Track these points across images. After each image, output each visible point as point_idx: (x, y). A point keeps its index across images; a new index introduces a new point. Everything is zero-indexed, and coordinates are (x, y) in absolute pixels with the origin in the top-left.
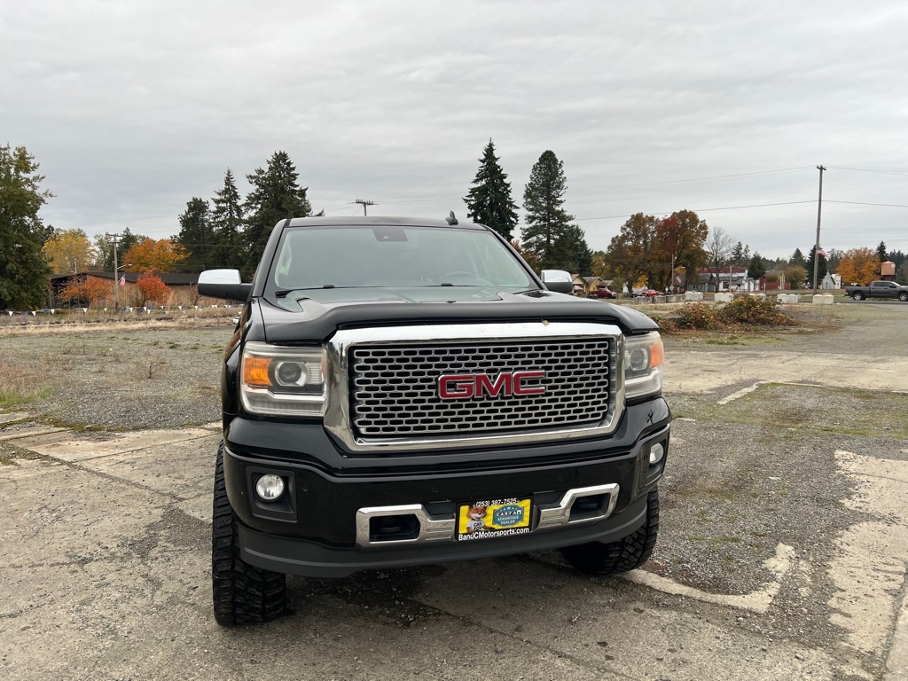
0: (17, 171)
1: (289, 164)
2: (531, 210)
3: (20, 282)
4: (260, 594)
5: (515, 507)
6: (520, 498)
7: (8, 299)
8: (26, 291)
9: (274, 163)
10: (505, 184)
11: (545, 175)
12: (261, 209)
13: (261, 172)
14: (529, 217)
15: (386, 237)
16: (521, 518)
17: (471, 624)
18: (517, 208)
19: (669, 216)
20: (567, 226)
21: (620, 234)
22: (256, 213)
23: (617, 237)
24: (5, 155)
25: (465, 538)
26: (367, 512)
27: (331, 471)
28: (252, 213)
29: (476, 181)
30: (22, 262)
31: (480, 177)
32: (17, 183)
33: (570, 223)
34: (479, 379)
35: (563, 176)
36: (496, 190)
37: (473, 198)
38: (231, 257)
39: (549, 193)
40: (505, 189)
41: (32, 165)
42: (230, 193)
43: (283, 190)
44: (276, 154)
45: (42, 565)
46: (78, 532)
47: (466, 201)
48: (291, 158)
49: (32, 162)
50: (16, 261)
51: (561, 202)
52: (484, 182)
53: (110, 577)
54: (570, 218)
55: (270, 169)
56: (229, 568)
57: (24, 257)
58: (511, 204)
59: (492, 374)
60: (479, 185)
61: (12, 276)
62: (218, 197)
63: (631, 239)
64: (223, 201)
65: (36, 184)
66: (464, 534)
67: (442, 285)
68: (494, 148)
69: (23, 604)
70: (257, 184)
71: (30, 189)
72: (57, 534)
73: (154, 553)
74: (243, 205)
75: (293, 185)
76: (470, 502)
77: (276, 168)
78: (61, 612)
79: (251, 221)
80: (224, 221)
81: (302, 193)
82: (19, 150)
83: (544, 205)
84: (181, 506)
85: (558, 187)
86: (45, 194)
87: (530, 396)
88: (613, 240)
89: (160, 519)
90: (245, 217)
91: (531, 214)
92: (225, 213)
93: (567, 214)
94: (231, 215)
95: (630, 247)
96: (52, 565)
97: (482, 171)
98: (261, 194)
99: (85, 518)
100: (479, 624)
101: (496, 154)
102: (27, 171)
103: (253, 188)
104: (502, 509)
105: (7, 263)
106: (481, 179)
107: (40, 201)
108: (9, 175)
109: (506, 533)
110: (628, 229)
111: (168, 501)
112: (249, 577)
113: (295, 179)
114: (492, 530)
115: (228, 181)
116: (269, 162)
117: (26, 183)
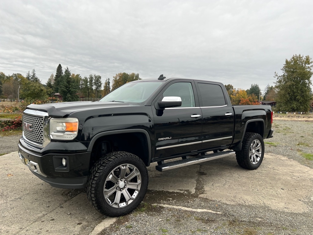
0: (305, 65)
3: (301, 103)
7: (295, 109)
8: (302, 106)
24: (301, 59)
32: (304, 68)
41: (311, 62)
50: (300, 95)
57: (303, 94)
61: (298, 101)
65: (312, 68)
71: (309, 70)
82: (306, 57)
102: (309, 64)
105: (297, 96)
108: (302, 66)
117: (308, 68)
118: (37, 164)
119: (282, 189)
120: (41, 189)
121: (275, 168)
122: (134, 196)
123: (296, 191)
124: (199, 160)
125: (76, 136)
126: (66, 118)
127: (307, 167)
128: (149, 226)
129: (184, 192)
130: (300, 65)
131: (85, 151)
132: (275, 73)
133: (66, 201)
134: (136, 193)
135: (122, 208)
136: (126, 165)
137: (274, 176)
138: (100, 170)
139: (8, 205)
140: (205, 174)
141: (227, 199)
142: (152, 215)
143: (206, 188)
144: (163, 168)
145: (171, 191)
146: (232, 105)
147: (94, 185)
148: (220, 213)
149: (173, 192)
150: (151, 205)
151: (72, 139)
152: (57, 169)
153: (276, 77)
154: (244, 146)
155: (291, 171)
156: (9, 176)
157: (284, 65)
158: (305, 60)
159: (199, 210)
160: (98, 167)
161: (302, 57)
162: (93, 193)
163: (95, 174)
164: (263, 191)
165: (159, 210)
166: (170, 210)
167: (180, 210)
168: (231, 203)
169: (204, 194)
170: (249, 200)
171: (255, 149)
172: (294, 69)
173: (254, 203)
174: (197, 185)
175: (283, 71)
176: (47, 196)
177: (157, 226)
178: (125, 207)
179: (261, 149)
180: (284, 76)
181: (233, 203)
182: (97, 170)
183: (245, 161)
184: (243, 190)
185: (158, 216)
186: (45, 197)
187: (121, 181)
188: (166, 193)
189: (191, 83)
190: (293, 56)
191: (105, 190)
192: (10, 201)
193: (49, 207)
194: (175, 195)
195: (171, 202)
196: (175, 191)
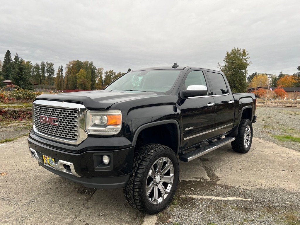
0: (242, 57)
3: (239, 90)
15: (141, 74)
24: (239, 52)
25: (45, 165)
30: (240, 84)
32: (241, 60)
34: (46, 117)
41: (247, 54)
49: (247, 53)
50: (238, 83)
57: (241, 82)
61: (237, 88)
65: (247, 60)
66: (45, 163)
71: (245, 61)
82: (243, 50)
86: (250, 63)
102: (245, 56)
105: (236, 84)
107: (247, 65)
108: (240, 58)
114: (50, 165)
117: (244, 60)
118: (71, 163)
119: (283, 170)
120: (51, 188)
121: (262, 150)
122: (168, 189)
123: (295, 171)
124: (213, 147)
125: (119, 130)
126: (108, 110)
127: (285, 148)
128: (194, 221)
129: (200, 180)
130: (238, 57)
131: (130, 146)
132: (218, 63)
133: (87, 200)
134: (169, 186)
135: (159, 204)
136: (162, 159)
137: (267, 158)
138: (142, 166)
139: (23, 211)
140: (207, 160)
141: (244, 185)
142: (187, 208)
143: (218, 174)
144: (189, 158)
145: (188, 180)
146: (232, 93)
147: (138, 182)
148: (251, 200)
149: (189, 181)
150: (179, 197)
151: (116, 133)
152: (97, 168)
153: (219, 68)
154: (239, 132)
155: (277, 153)
156: (3, 175)
157: (225, 56)
158: (242, 53)
159: (230, 199)
160: (139, 163)
161: (240, 50)
162: (137, 192)
163: (137, 170)
164: (269, 174)
165: (191, 202)
166: (202, 200)
167: (211, 200)
168: (251, 188)
169: (220, 181)
170: (264, 184)
171: (246, 133)
172: (234, 61)
173: (270, 186)
174: (207, 172)
175: (225, 62)
176: (63, 195)
177: (203, 220)
178: (162, 202)
179: (250, 133)
180: (225, 66)
181: (252, 188)
182: (139, 166)
183: (241, 146)
184: (251, 174)
185: (195, 208)
186: (61, 197)
187: (157, 176)
188: (183, 182)
189: (202, 71)
190: (232, 49)
191: (147, 187)
192: (22, 205)
193: (73, 209)
194: (194, 183)
195: (195, 192)
196: (192, 180)
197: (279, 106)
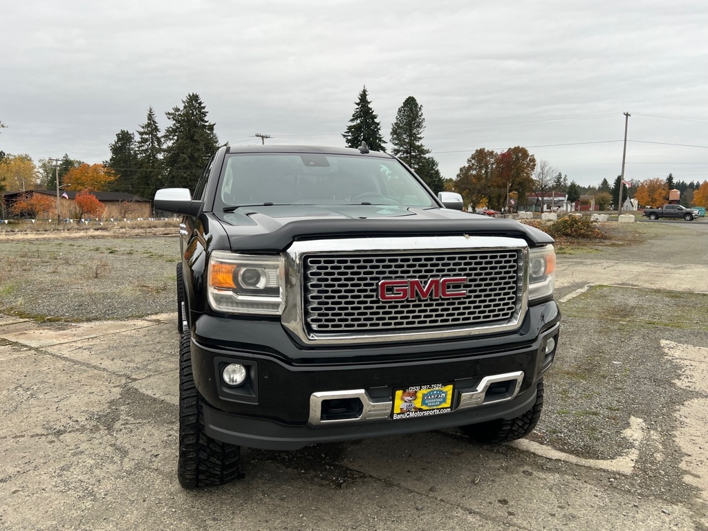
1: (200, 103)
2: (396, 144)
4: (220, 463)
5: (440, 391)
6: (445, 384)
9: (188, 103)
10: (376, 123)
11: (408, 116)
12: (177, 140)
13: (177, 110)
14: (395, 150)
15: (311, 163)
16: (444, 400)
17: (392, 485)
18: (385, 142)
19: (506, 151)
20: (425, 158)
21: (467, 165)
22: (173, 144)
23: (464, 167)
25: (399, 417)
26: (319, 396)
27: (289, 361)
28: (170, 143)
29: (352, 120)
31: (355, 117)
33: (427, 156)
34: (412, 284)
35: (422, 117)
36: (369, 127)
37: (350, 134)
38: (152, 179)
39: (411, 131)
40: (376, 127)
42: (152, 127)
43: (195, 125)
44: (189, 95)
45: (23, 436)
46: (51, 408)
47: (344, 136)
48: (202, 99)
51: (420, 138)
52: (359, 121)
53: (83, 447)
54: (428, 152)
55: (185, 107)
56: (195, 441)
58: (380, 139)
59: (423, 280)
60: (355, 123)
62: (142, 130)
63: (475, 169)
64: (146, 133)
66: (398, 414)
67: (363, 204)
68: (367, 93)
69: (11, 470)
70: (174, 120)
72: (33, 409)
73: (117, 425)
74: (162, 137)
75: (203, 121)
76: (404, 388)
77: (190, 106)
78: (44, 477)
79: (169, 150)
80: (146, 150)
81: (211, 128)
83: (407, 140)
84: (135, 385)
85: (418, 126)
87: (453, 299)
88: (461, 170)
89: (119, 396)
90: (164, 147)
91: (396, 147)
92: (148, 143)
93: (425, 148)
94: (152, 145)
95: (474, 176)
96: (32, 436)
97: (357, 112)
98: (177, 128)
99: (56, 396)
100: (398, 485)
101: (369, 98)
103: (171, 123)
104: (430, 393)
106: (357, 119)
109: (431, 413)
110: (473, 161)
111: (123, 381)
112: (210, 448)
113: (205, 116)
114: (421, 410)
115: (150, 116)
116: (184, 102)
118: (521, 372)
197: (149, 234)
